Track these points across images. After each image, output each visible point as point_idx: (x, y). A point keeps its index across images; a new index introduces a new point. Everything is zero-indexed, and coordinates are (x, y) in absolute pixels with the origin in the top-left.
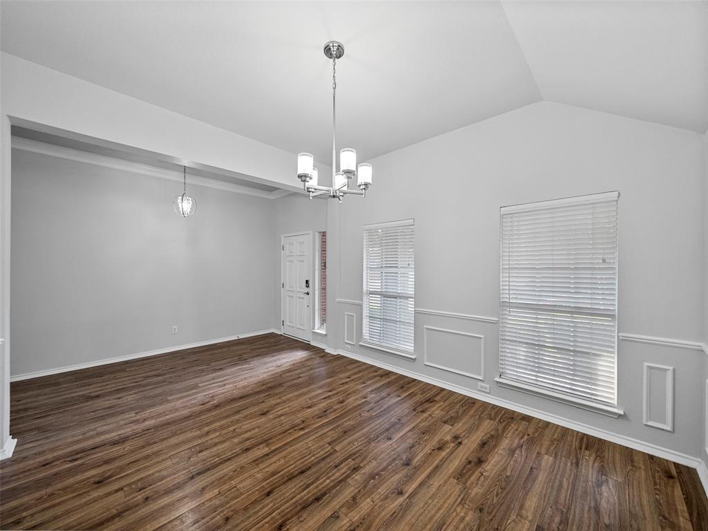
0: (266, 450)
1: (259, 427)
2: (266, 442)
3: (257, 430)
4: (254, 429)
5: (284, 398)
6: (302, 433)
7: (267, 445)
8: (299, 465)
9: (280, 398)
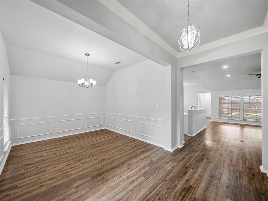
0: (102, 150)
1: (105, 156)
2: (102, 152)
3: (105, 155)
4: (106, 155)
5: (93, 168)
6: (91, 154)
7: (102, 151)
8: (95, 148)
9: (96, 167)
